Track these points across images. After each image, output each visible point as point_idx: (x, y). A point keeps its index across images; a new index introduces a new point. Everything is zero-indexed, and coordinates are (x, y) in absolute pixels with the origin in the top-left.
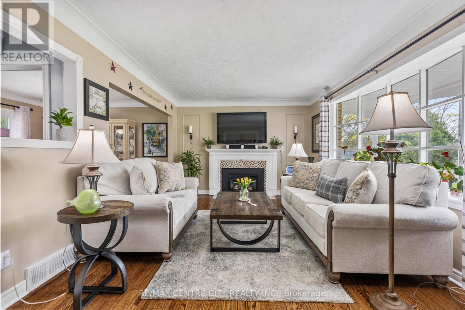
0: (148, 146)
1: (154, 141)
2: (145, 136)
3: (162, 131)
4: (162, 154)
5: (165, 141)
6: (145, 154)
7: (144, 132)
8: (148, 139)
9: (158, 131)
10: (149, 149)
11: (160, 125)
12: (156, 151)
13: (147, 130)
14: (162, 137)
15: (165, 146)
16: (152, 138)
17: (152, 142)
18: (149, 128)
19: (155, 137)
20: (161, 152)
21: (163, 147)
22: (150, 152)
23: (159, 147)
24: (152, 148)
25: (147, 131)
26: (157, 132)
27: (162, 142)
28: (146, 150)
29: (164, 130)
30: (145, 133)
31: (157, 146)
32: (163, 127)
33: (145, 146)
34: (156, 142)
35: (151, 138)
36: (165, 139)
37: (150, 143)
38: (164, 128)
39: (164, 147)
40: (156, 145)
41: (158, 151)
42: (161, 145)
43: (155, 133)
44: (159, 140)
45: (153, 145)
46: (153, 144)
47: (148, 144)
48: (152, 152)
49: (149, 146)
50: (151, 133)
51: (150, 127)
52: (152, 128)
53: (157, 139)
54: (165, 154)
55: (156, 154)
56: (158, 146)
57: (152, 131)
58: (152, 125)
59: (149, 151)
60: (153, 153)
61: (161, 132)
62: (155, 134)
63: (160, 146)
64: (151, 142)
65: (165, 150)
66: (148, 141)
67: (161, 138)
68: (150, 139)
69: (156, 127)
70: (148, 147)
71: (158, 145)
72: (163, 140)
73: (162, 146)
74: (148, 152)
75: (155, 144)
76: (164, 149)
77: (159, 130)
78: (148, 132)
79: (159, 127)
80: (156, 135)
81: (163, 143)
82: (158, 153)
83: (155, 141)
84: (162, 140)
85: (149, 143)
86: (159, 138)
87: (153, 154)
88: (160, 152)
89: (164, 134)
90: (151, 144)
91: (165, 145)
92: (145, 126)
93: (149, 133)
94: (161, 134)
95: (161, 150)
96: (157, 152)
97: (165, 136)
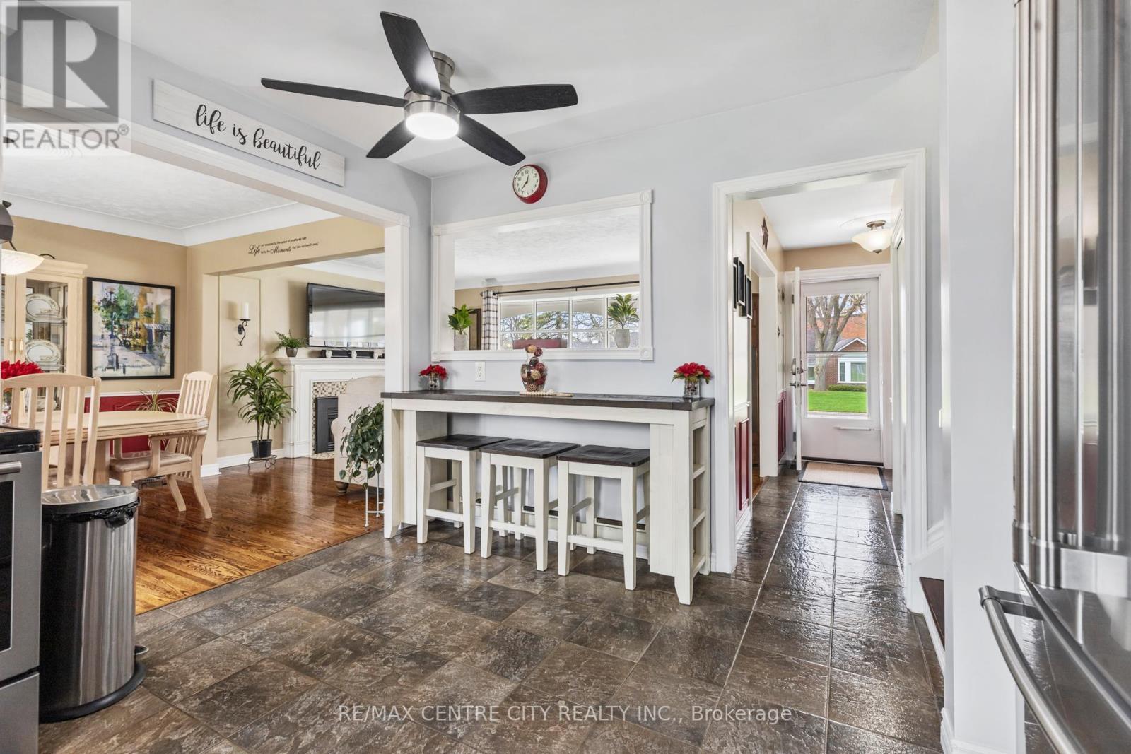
0: (109, 345)
1: (131, 332)
2: (98, 317)
3: (158, 307)
4: (156, 370)
5: (169, 334)
6: (96, 369)
7: (95, 304)
8: (108, 325)
9: (145, 307)
10: (112, 354)
11: (154, 289)
12: (138, 361)
13: (105, 299)
14: (156, 322)
15: (166, 347)
16: (122, 323)
17: (124, 336)
18: (111, 293)
19: (134, 322)
20: (153, 364)
21: (161, 349)
22: (115, 365)
23: (148, 350)
24: (121, 353)
25: (105, 303)
26: (142, 308)
27: (157, 335)
28: (100, 358)
29: (164, 304)
30: (96, 308)
31: (139, 346)
32: (162, 297)
33: (96, 346)
34: (138, 336)
35: (118, 323)
36: (169, 329)
37: (116, 337)
38: (166, 300)
39: (163, 349)
40: (135, 346)
41: (143, 361)
42: (154, 344)
43: (135, 310)
44: (149, 331)
45: (126, 345)
46: (125, 341)
47: (108, 341)
48: (121, 365)
49: (112, 348)
50: (121, 309)
51: (116, 292)
52: (122, 296)
53: (140, 328)
54: (166, 370)
55: (138, 369)
56: (144, 349)
57: (123, 303)
58: (125, 287)
59: (111, 362)
60: (124, 367)
61: (154, 310)
62: (134, 315)
63: (151, 347)
64: (120, 336)
65: (168, 359)
66: (110, 333)
67: (154, 327)
68: (117, 326)
69: (136, 294)
70: (109, 350)
71: (144, 345)
72: (160, 333)
73: (156, 348)
74: (106, 364)
75: (132, 343)
76: (162, 356)
77: (147, 304)
78: (108, 305)
79: (148, 295)
80: (136, 316)
81: (161, 340)
82: (144, 366)
83: (134, 332)
84: (157, 331)
85: (112, 336)
86: (146, 325)
87: (127, 369)
88: (150, 364)
89: (166, 315)
90: (117, 342)
91: (169, 345)
92: (97, 287)
93: (110, 309)
94: (154, 316)
95: (154, 359)
96: (140, 364)
97: (169, 322)
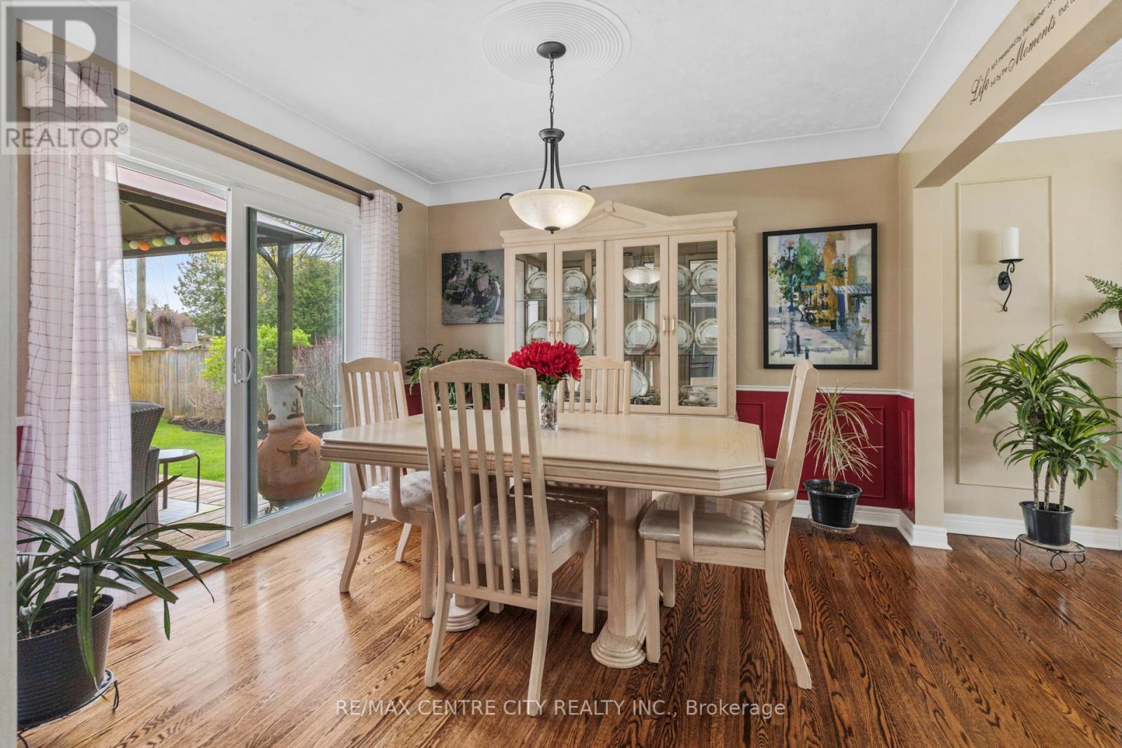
0: (788, 321)
1: (815, 301)
2: (775, 284)
3: (853, 260)
4: (851, 356)
5: (869, 299)
6: (773, 354)
7: (771, 267)
8: (787, 294)
9: (834, 262)
10: (792, 333)
11: (845, 233)
12: (825, 342)
13: (783, 258)
14: (850, 283)
15: (865, 320)
16: (803, 288)
17: (807, 308)
18: (790, 248)
19: (819, 286)
20: (847, 348)
21: (857, 324)
22: (795, 348)
23: (838, 326)
24: (803, 331)
25: (783, 263)
26: (829, 264)
27: (851, 303)
28: (778, 338)
29: (860, 254)
30: (772, 271)
31: (827, 321)
32: (858, 243)
33: (773, 323)
34: (825, 306)
35: (798, 289)
36: (870, 292)
37: (797, 309)
38: (864, 247)
39: (861, 324)
40: (821, 320)
41: (832, 342)
42: (847, 316)
43: (820, 267)
44: (840, 297)
45: (810, 320)
46: (808, 315)
47: (787, 316)
48: (803, 348)
49: (792, 325)
50: (802, 270)
51: (796, 246)
52: (804, 251)
53: (827, 295)
54: (865, 356)
55: (824, 354)
56: (833, 324)
57: (804, 261)
58: (807, 236)
59: (790, 344)
60: (807, 351)
61: (846, 265)
62: (818, 275)
63: (843, 322)
64: (801, 307)
65: (868, 339)
66: (789, 304)
67: (846, 290)
68: (797, 294)
69: (822, 244)
70: (788, 327)
71: (833, 319)
72: (856, 299)
73: (850, 322)
74: (785, 348)
75: (816, 316)
76: (860, 335)
77: (836, 257)
78: (789, 266)
79: (838, 243)
80: (822, 276)
81: (857, 311)
82: (833, 349)
83: (819, 301)
84: (850, 297)
85: (792, 309)
86: (836, 288)
87: (811, 354)
88: (841, 346)
89: (864, 271)
90: (798, 316)
91: (869, 317)
92: (774, 242)
93: (789, 272)
94: (846, 274)
95: (848, 338)
96: (828, 346)
97: (869, 281)
